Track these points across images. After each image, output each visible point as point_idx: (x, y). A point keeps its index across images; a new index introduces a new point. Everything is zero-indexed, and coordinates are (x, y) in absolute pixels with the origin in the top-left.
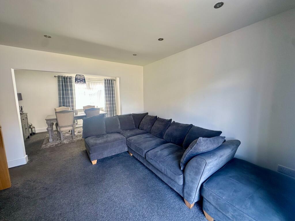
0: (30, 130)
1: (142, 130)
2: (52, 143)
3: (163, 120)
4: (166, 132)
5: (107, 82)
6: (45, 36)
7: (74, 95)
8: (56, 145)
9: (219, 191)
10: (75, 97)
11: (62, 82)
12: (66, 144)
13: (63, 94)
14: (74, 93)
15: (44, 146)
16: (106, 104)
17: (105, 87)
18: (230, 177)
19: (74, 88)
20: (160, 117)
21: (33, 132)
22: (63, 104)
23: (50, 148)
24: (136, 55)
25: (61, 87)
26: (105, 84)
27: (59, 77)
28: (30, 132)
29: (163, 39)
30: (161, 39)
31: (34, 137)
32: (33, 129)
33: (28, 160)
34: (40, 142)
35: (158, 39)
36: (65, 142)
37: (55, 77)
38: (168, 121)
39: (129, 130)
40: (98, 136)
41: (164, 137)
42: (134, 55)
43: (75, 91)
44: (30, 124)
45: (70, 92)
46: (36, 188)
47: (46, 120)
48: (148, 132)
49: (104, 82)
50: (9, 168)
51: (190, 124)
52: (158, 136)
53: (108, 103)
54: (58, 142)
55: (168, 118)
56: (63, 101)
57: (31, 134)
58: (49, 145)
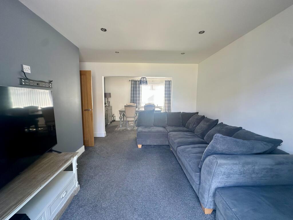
0: (113, 118)
1: (187, 128)
2: (121, 128)
3: (209, 120)
4: (209, 133)
5: (167, 83)
6: (116, 52)
7: (140, 94)
8: (123, 130)
9: (233, 201)
10: (141, 96)
11: (134, 85)
12: (129, 130)
13: (133, 94)
14: (140, 93)
15: (117, 129)
16: (165, 103)
17: (166, 88)
18: (263, 196)
19: (141, 89)
20: (207, 117)
21: (114, 119)
22: (133, 101)
23: (119, 131)
24: (184, 53)
25: (133, 88)
26: (166, 85)
27: (132, 81)
28: (113, 120)
29: (204, 32)
30: (201, 31)
31: (114, 123)
32: (114, 118)
33: (106, 135)
34: (116, 126)
35: (199, 32)
36: (129, 129)
37: (130, 81)
38: (214, 122)
39: (174, 127)
40: (146, 127)
41: (205, 138)
42: (182, 54)
43: (141, 91)
44: (113, 114)
45: (138, 92)
46: (103, 151)
47: (119, 111)
48: (192, 131)
49: (164, 83)
50: (94, 137)
51: (238, 127)
52: (199, 136)
53: (167, 102)
54: (125, 128)
55: (214, 118)
56: (133, 99)
57: (113, 121)
58: (119, 129)
